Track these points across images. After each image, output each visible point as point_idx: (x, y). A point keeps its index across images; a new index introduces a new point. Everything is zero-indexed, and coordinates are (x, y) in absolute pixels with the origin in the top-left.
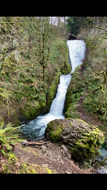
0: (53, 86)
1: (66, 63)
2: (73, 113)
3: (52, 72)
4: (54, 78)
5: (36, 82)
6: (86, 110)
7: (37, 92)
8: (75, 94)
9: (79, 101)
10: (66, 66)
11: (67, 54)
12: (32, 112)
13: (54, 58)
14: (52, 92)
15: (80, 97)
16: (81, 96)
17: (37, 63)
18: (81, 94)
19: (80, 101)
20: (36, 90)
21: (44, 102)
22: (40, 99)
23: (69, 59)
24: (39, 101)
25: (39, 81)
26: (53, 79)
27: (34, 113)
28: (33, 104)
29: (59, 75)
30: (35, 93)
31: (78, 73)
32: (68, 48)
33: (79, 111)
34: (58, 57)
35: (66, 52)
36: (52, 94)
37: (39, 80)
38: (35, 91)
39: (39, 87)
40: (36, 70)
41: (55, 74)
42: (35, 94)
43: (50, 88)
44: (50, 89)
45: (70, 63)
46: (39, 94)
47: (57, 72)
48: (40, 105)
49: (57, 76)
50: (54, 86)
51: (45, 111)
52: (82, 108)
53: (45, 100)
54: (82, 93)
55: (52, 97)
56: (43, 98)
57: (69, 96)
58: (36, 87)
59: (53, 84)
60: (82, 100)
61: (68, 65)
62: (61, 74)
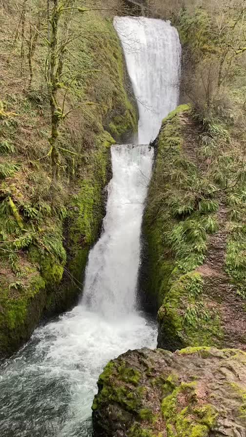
0: (87, 190)
1: (119, 98)
2: (192, 307)
3: (78, 135)
4: (86, 155)
5: (18, 176)
6: (238, 292)
7: (27, 220)
8: (182, 222)
9: (205, 253)
10: (119, 108)
11: (118, 64)
12: (11, 313)
13: (78, 78)
14: (86, 216)
15: (208, 237)
16: (210, 231)
17: (14, 97)
18: (208, 225)
19: (211, 252)
20: (22, 211)
21: (61, 259)
22: (43, 252)
23: (128, 81)
24: (40, 260)
25: (30, 172)
26: (83, 159)
27: (18, 318)
28: (11, 276)
29: (106, 144)
30: (21, 226)
31: (180, 140)
32: (121, 45)
33: (216, 298)
34: (90, 77)
35: (116, 57)
36: (85, 220)
37: (31, 166)
38: (17, 214)
39: (36, 197)
40: (15, 125)
41: (90, 140)
42: (17, 230)
43: (76, 196)
44: (75, 200)
45: (131, 95)
46: (37, 230)
47: (96, 132)
48: (42, 274)
49: (97, 148)
50: (91, 190)
51: (63, 297)
52: (225, 282)
53: (64, 252)
54: (211, 221)
55: (88, 235)
56: (55, 246)
57: (157, 231)
58: (22, 199)
59: (86, 180)
60: (218, 249)
61: (127, 104)
62: (113, 141)
